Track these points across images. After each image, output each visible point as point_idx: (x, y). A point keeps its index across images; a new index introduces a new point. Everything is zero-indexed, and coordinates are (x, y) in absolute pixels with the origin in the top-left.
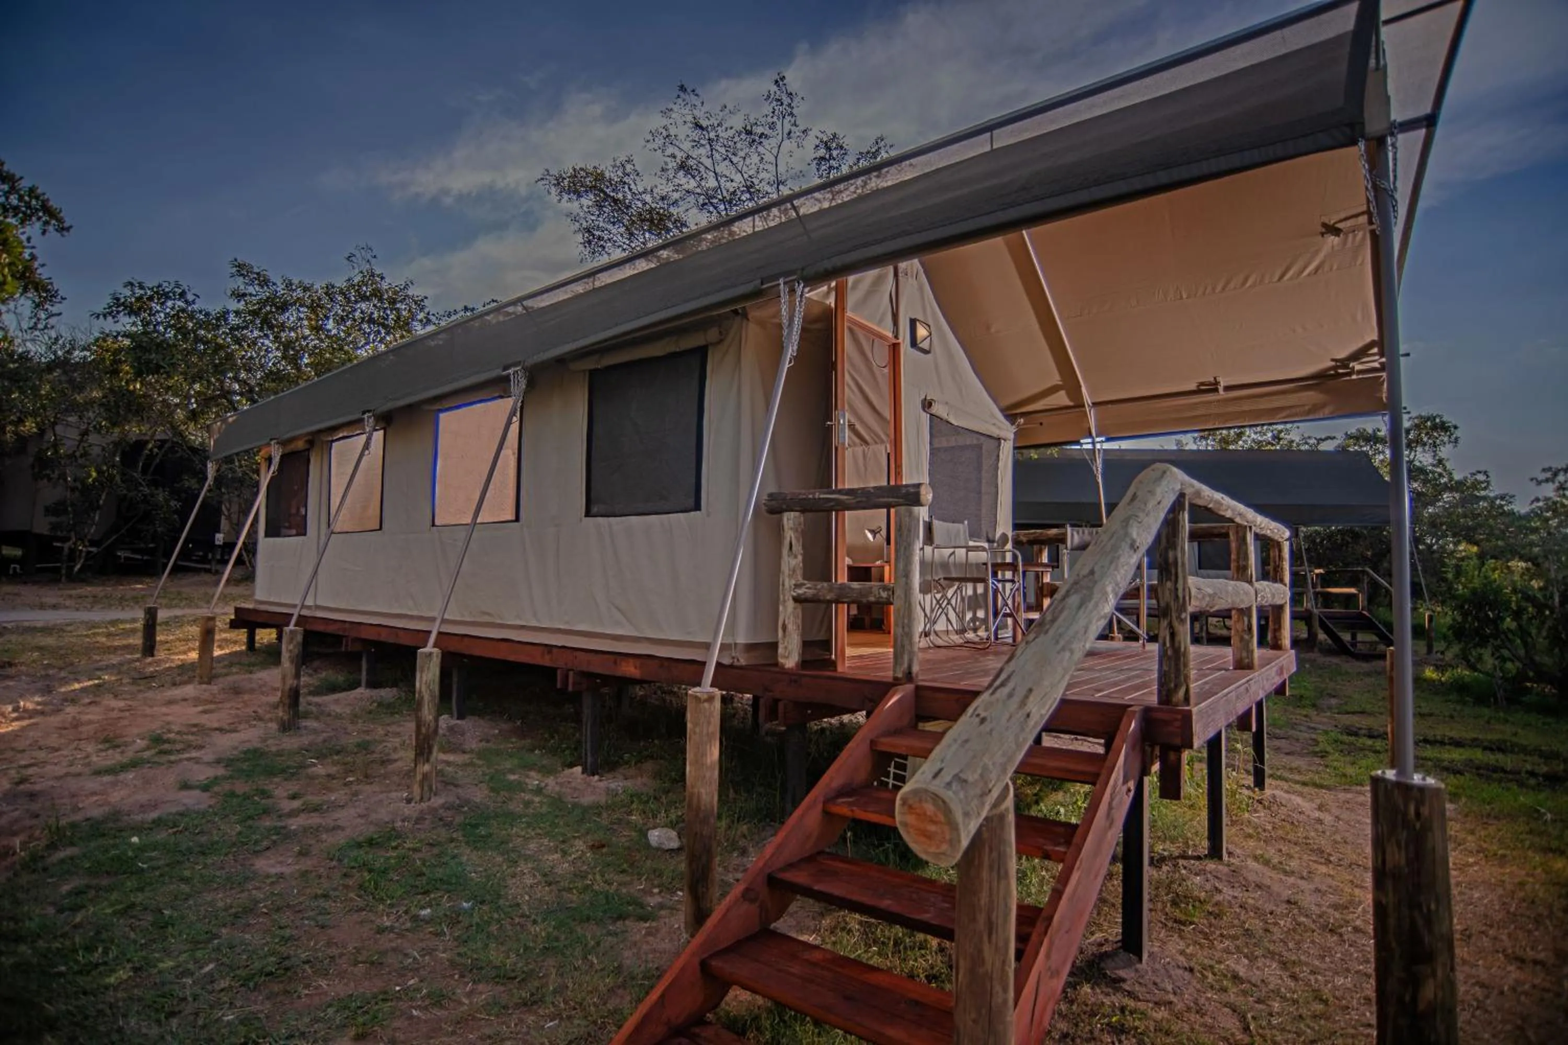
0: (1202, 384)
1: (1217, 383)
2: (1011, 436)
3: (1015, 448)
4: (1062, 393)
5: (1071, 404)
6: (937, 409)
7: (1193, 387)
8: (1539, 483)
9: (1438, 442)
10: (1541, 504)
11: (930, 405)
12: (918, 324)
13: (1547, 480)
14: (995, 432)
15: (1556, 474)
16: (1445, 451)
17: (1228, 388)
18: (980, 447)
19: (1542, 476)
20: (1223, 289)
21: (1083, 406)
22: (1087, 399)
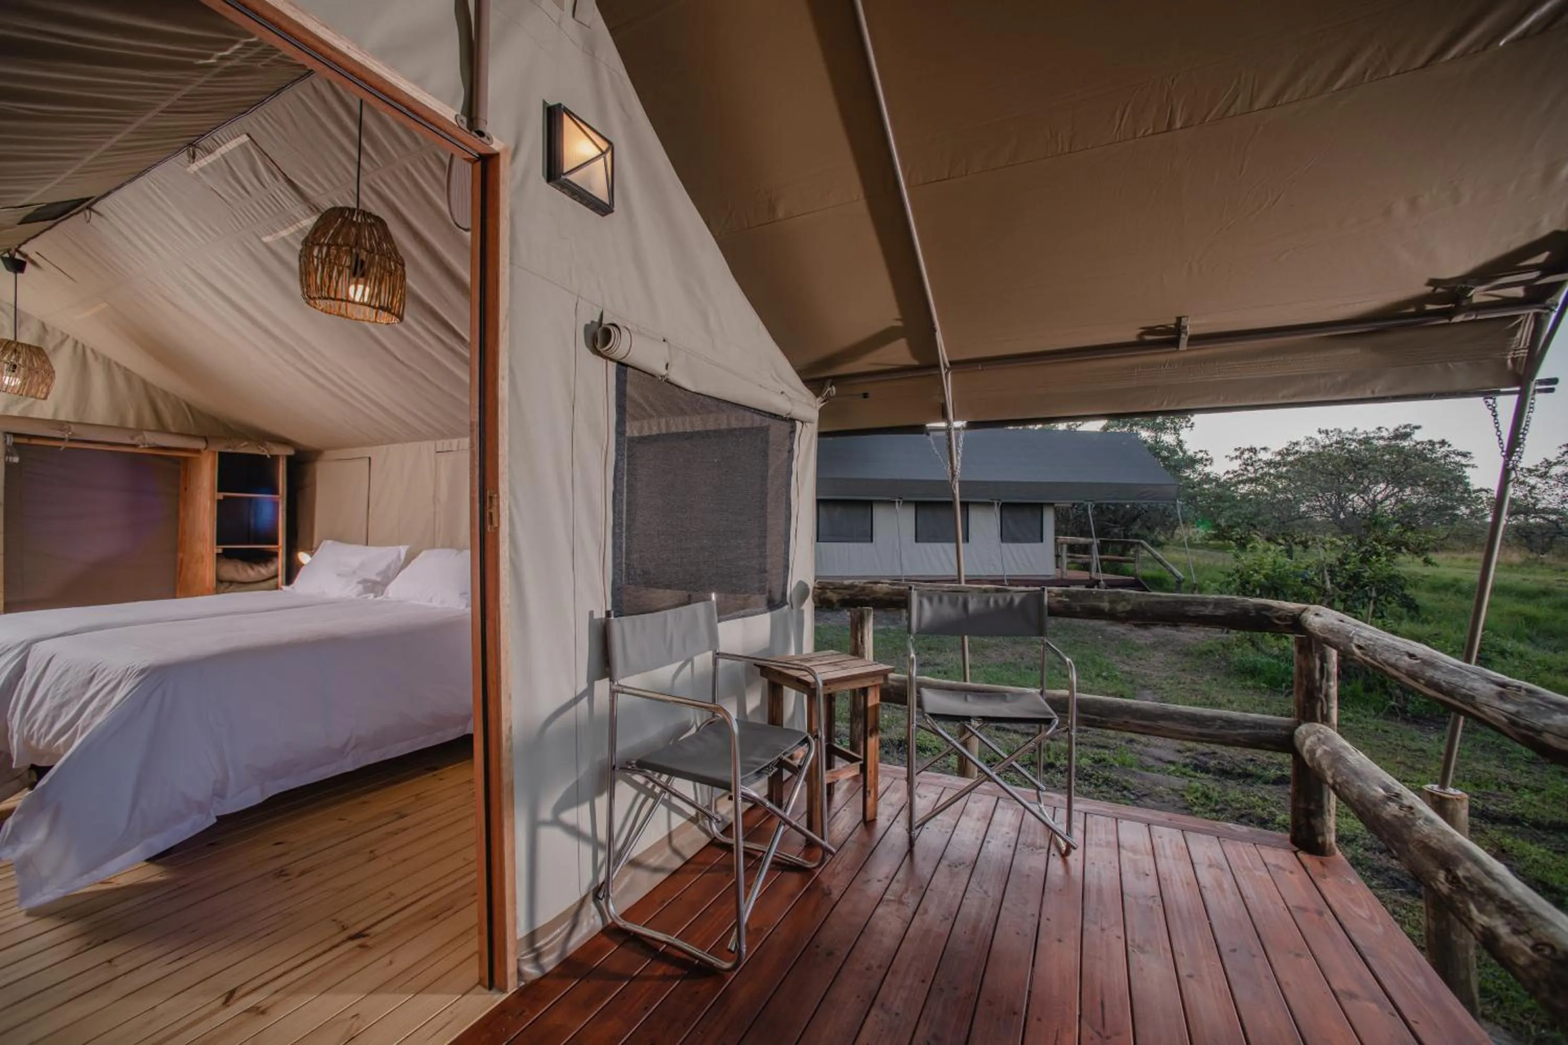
0: (1150, 330)
1: (1178, 328)
2: (814, 415)
3: (821, 435)
4: (902, 343)
5: (916, 363)
6: (621, 347)
7: (1130, 335)
8: (1232, 459)
9: (1178, 427)
10: (1231, 476)
11: (607, 335)
12: (568, 125)
13: (1236, 457)
14: (781, 405)
15: (1242, 453)
16: (1184, 434)
17: (1196, 340)
18: (765, 430)
19: (1234, 454)
20: (1273, 103)
21: (937, 366)
22: (944, 356)
